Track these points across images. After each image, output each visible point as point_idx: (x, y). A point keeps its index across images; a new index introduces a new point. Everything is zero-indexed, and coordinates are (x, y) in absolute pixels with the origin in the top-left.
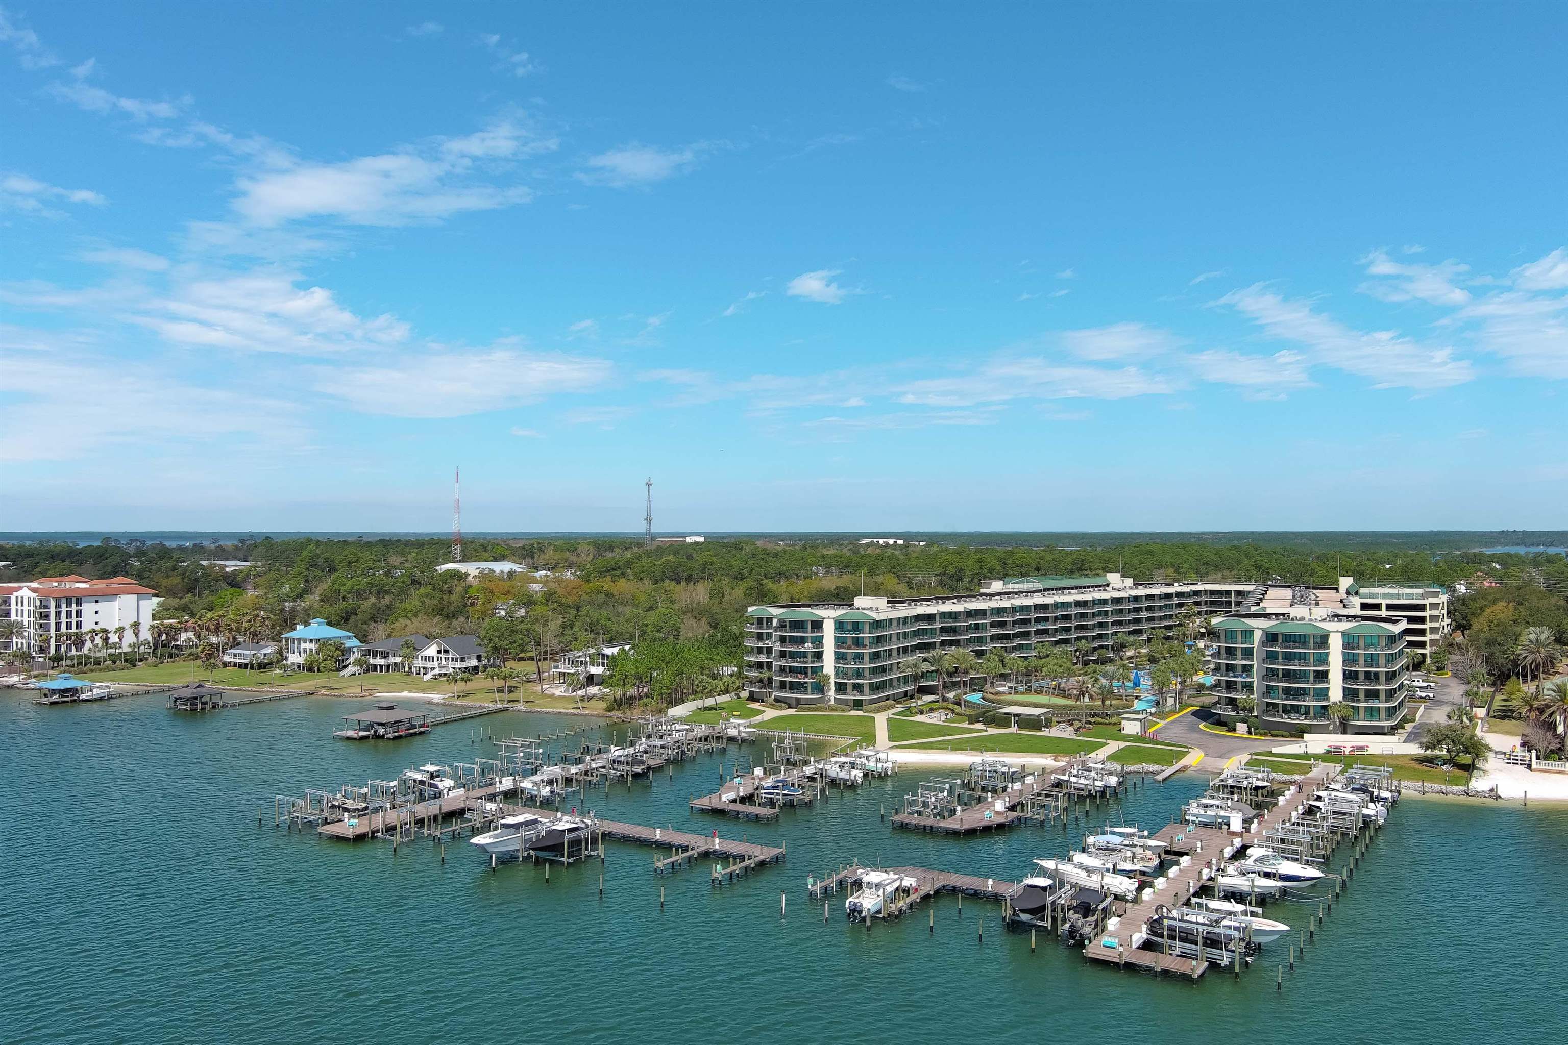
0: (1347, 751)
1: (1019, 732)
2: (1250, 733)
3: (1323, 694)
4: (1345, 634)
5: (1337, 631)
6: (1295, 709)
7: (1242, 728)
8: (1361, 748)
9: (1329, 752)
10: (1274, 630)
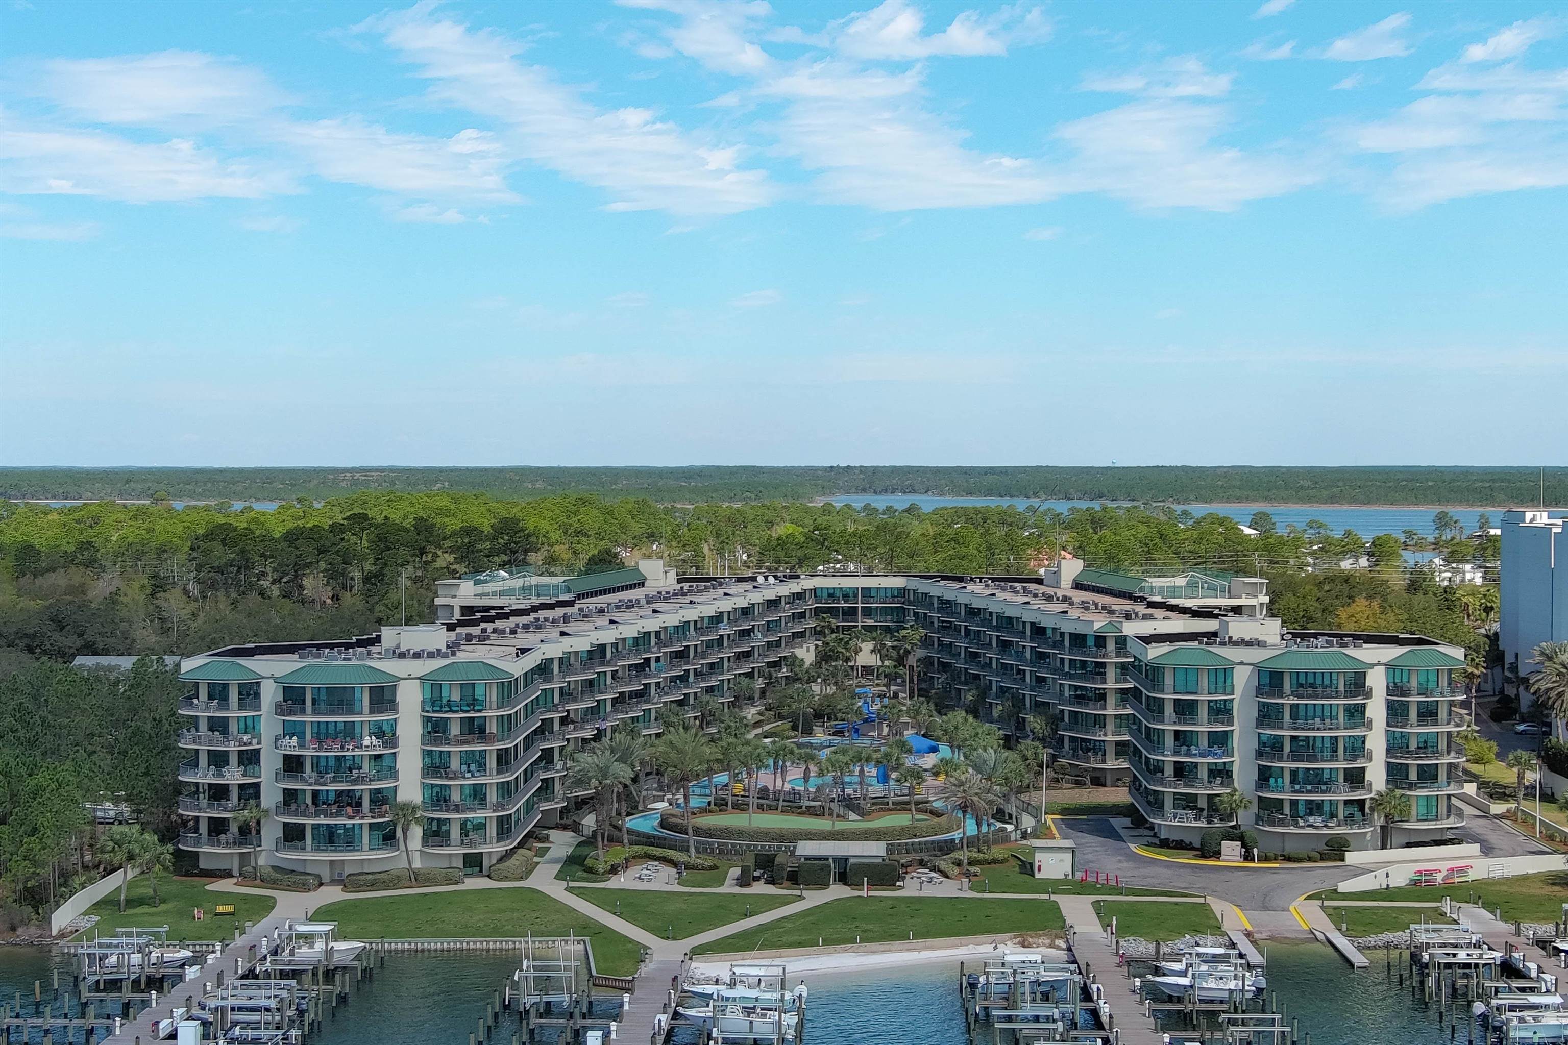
0: (1439, 878)
1: (871, 893)
2: (1248, 857)
3: (1356, 778)
4: (1391, 667)
5: (1379, 664)
6: (1314, 808)
7: (1231, 850)
8: (1461, 870)
9: (1416, 883)
10: (1279, 666)
